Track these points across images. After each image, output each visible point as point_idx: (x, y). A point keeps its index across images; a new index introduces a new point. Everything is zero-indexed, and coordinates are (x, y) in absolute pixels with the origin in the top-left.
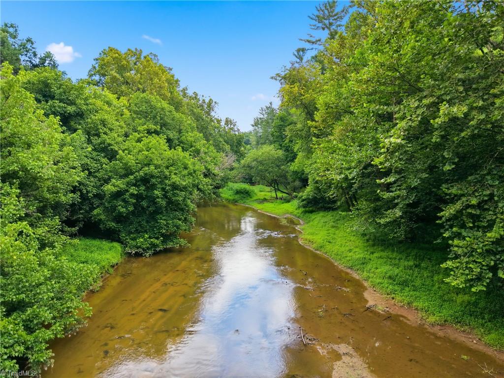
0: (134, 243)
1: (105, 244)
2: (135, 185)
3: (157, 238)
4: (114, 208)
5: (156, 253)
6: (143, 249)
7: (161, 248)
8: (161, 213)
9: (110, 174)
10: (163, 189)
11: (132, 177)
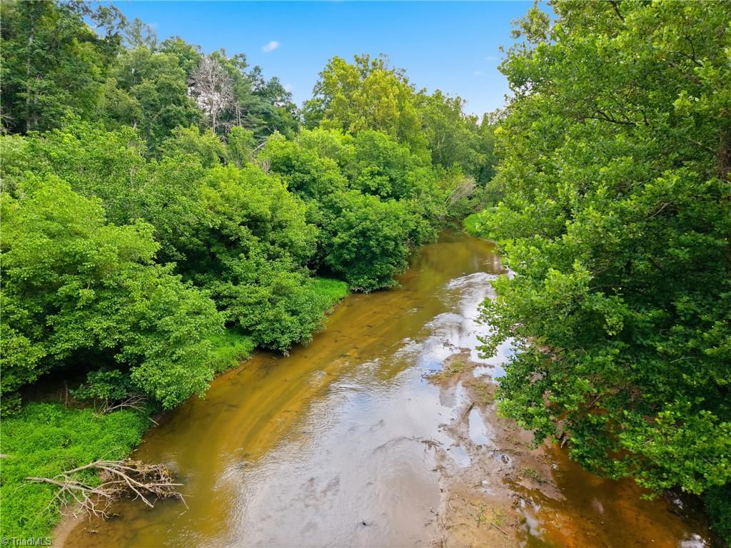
0: (357, 283)
1: (335, 283)
2: (355, 237)
3: (374, 279)
4: (341, 256)
5: (373, 292)
6: (364, 288)
7: (377, 287)
8: (377, 259)
9: (337, 228)
10: (377, 240)
11: (353, 231)
